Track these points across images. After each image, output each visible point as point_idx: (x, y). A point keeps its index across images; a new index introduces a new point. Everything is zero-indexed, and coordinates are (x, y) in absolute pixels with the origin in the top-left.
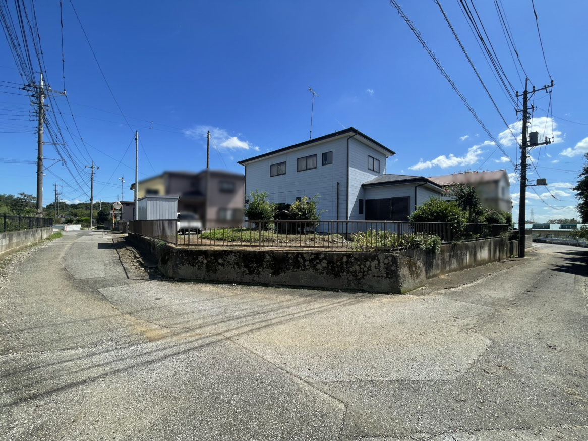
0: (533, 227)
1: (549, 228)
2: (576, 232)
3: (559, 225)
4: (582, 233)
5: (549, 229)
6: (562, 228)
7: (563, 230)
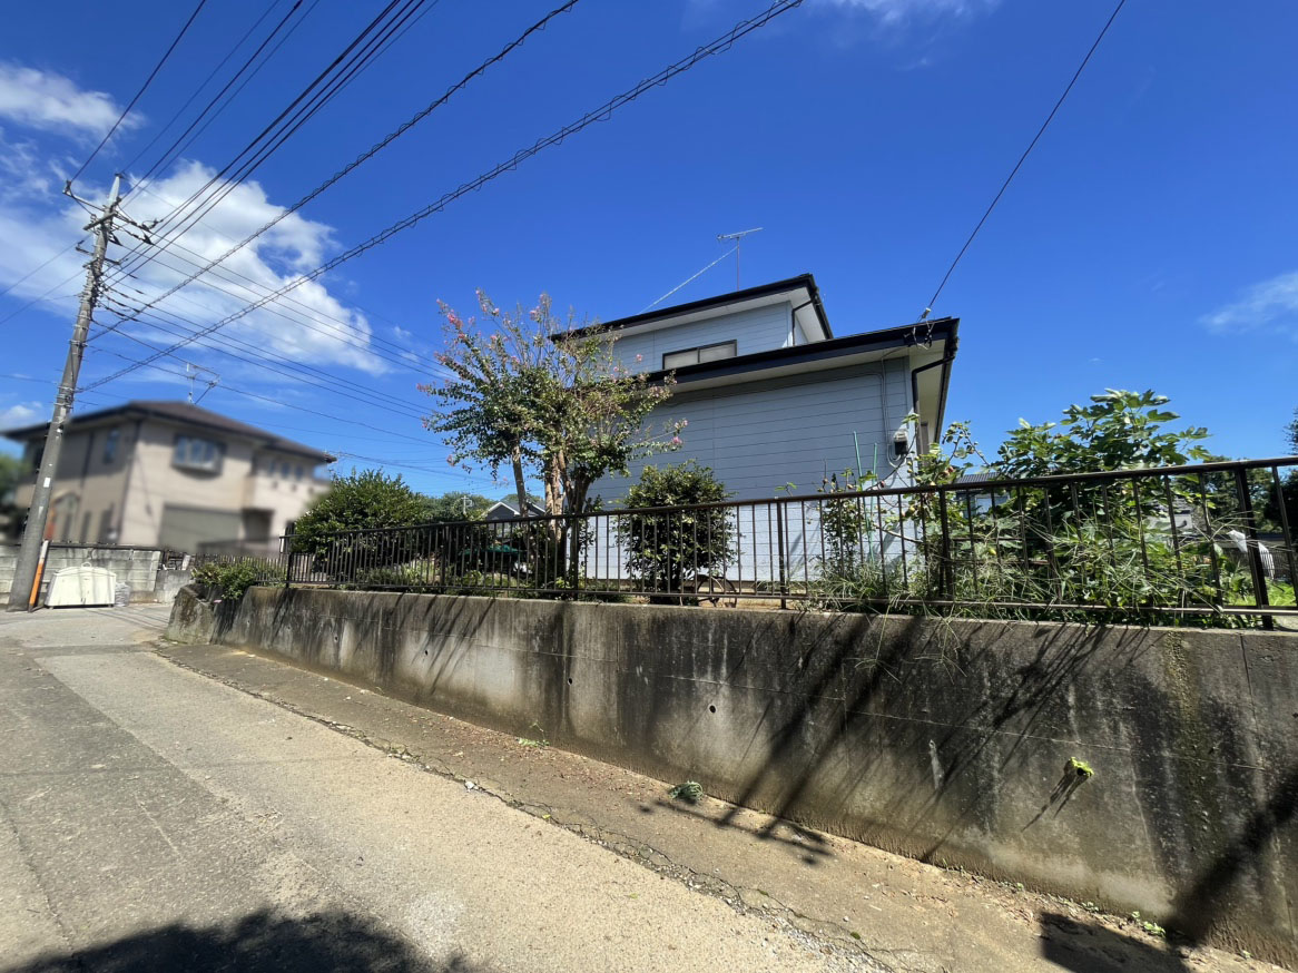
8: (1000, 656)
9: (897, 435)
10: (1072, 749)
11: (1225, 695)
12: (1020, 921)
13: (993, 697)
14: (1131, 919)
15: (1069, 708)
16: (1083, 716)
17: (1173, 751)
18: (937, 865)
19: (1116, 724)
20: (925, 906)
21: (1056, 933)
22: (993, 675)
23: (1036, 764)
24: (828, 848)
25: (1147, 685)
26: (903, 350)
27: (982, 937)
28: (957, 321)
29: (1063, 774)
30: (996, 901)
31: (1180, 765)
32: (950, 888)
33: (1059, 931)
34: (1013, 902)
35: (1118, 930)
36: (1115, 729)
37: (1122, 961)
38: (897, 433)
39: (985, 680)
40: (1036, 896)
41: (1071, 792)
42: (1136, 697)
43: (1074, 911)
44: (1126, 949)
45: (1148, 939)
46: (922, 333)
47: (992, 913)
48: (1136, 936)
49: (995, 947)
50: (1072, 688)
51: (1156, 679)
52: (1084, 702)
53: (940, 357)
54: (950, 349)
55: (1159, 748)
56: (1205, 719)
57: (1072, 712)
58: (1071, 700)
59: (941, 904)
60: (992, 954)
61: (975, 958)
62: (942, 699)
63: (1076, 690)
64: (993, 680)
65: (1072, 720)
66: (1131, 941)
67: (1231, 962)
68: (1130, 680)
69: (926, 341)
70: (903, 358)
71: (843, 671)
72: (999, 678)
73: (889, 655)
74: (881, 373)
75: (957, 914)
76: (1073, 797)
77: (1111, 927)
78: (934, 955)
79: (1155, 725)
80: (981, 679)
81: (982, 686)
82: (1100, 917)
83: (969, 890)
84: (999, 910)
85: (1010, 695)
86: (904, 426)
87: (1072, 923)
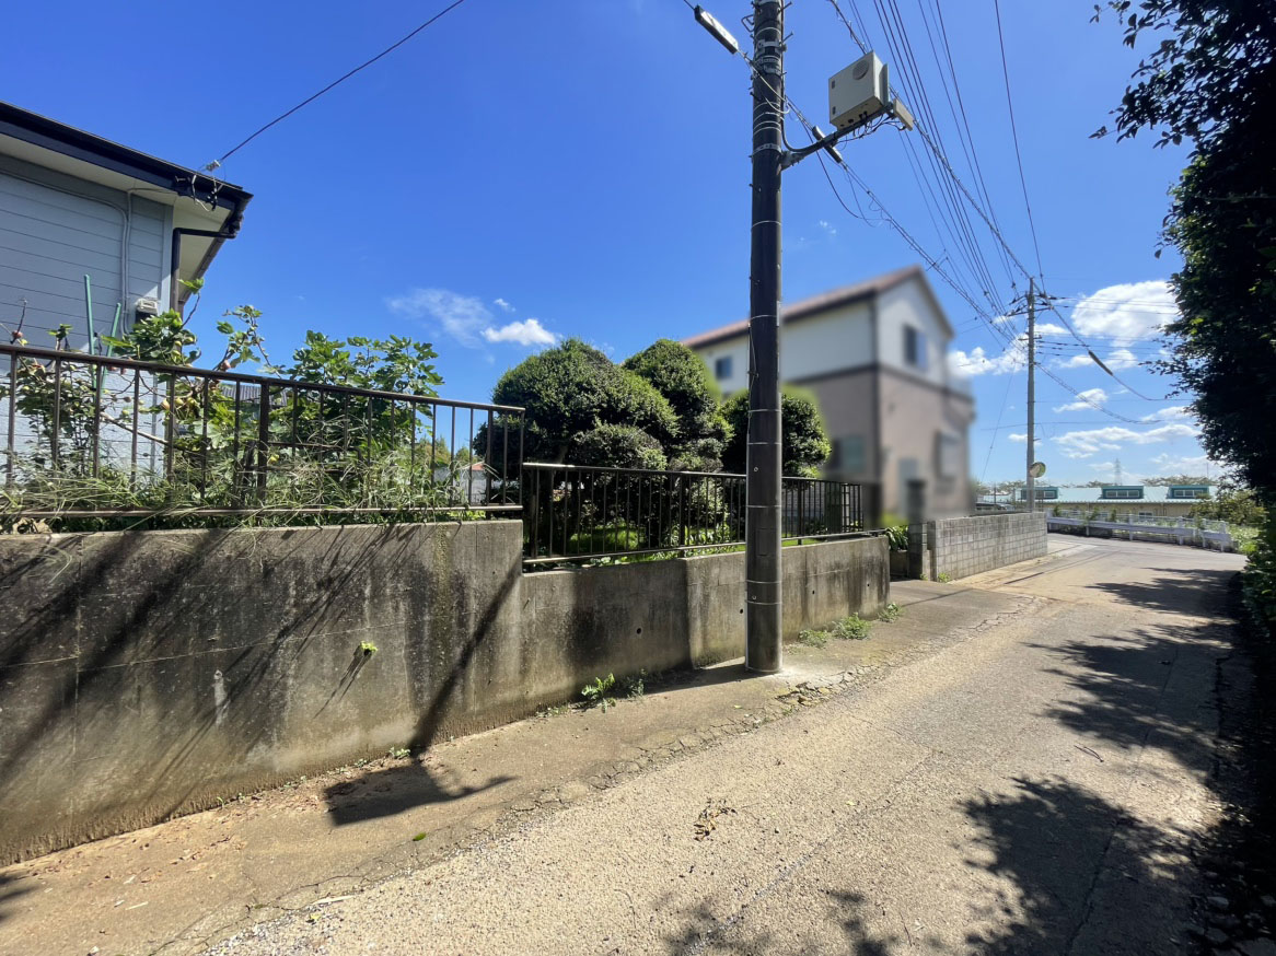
0: (1104, 497)
1: (1141, 497)
2: (1207, 506)
3: (1166, 490)
4: (1221, 507)
5: (1140, 501)
6: (1173, 497)
7: (1175, 501)
8: (309, 563)
9: (142, 303)
10: (362, 634)
11: (463, 567)
12: (308, 810)
13: (296, 605)
14: (388, 755)
15: (364, 600)
16: (374, 604)
17: (431, 614)
18: (208, 809)
19: (397, 602)
20: (206, 860)
21: (339, 799)
22: (300, 582)
23: (330, 658)
24: (32, 881)
25: (421, 569)
26: (166, 195)
27: (278, 848)
28: (248, 196)
29: (353, 658)
30: (282, 806)
31: (434, 624)
32: (229, 824)
33: (342, 797)
34: (297, 797)
35: (381, 769)
36: (396, 609)
37: (388, 790)
38: (141, 300)
39: (291, 590)
40: (316, 779)
41: (357, 672)
42: (414, 580)
43: (349, 774)
44: (389, 779)
45: (399, 763)
46: (204, 187)
47: (281, 819)
48: (393, 766)
49: (293, 848)
50: (369, 581)
51: (428, 564)
52: (377, 592)
53: (216, 228)
54: (231, 226)
55: (422, 615)
56: (451, 587)
57: (367, 602)
58: (367, 592)
59: (224, 846)
60: (293, 856)
61: (278, 871)
62: (238, 620)
63: (373, 583)
64: (299, 588)
65: (366, 610)
66: (391, 770)
67: (445, 748)
68: (411, 567)
69: (208, 201)
70: (164, 205)
71: (79, 616)
72: (305, 585)
73: (166, 581)
74: (126, 211)
75: (246, 843)
76: (358, 676)
77: (377, 769)
78: (232, 902)
79: (423, 598)
80: (286, 588)
81: (286, 595)
82: (367, 767)
83: (252, 811)
84: (287, 812)
85: (314, 599)
86: (153, 293)
87: (350, 784)
